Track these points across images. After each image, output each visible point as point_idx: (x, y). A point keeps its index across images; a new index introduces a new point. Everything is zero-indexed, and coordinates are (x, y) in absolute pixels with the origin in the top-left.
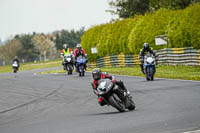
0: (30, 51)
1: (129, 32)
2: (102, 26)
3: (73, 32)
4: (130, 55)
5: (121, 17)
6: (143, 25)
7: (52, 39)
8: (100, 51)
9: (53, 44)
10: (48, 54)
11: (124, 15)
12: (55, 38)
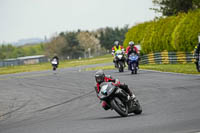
0: (75, 47)
1: (173, 30)
2: (146, 24)
3: (117, 29)
4: (173, 52)
5: (164, 14)
6: (187, 23)
7: (96, 36)
8: (144, 48)
9: (97, 41)
10: (92, 51)
11: (168, 13)
12: (99, 36)
